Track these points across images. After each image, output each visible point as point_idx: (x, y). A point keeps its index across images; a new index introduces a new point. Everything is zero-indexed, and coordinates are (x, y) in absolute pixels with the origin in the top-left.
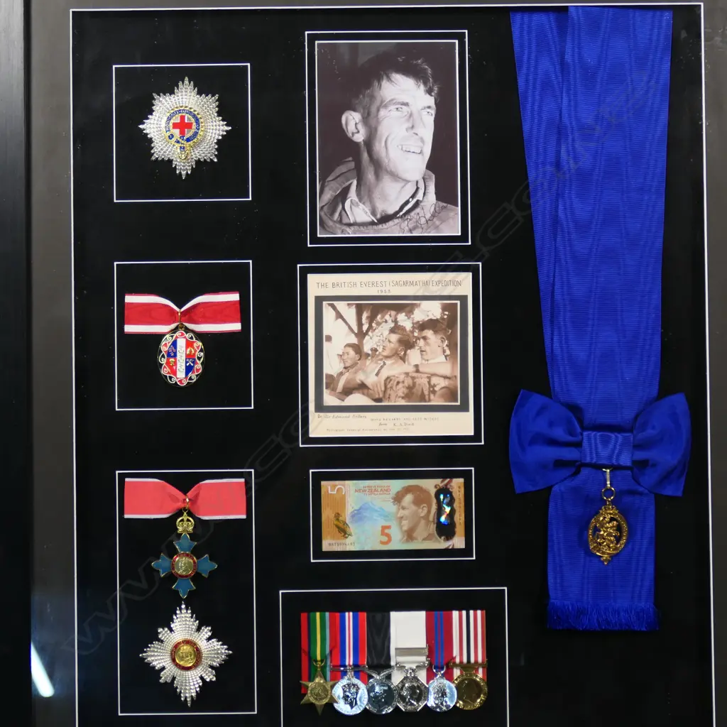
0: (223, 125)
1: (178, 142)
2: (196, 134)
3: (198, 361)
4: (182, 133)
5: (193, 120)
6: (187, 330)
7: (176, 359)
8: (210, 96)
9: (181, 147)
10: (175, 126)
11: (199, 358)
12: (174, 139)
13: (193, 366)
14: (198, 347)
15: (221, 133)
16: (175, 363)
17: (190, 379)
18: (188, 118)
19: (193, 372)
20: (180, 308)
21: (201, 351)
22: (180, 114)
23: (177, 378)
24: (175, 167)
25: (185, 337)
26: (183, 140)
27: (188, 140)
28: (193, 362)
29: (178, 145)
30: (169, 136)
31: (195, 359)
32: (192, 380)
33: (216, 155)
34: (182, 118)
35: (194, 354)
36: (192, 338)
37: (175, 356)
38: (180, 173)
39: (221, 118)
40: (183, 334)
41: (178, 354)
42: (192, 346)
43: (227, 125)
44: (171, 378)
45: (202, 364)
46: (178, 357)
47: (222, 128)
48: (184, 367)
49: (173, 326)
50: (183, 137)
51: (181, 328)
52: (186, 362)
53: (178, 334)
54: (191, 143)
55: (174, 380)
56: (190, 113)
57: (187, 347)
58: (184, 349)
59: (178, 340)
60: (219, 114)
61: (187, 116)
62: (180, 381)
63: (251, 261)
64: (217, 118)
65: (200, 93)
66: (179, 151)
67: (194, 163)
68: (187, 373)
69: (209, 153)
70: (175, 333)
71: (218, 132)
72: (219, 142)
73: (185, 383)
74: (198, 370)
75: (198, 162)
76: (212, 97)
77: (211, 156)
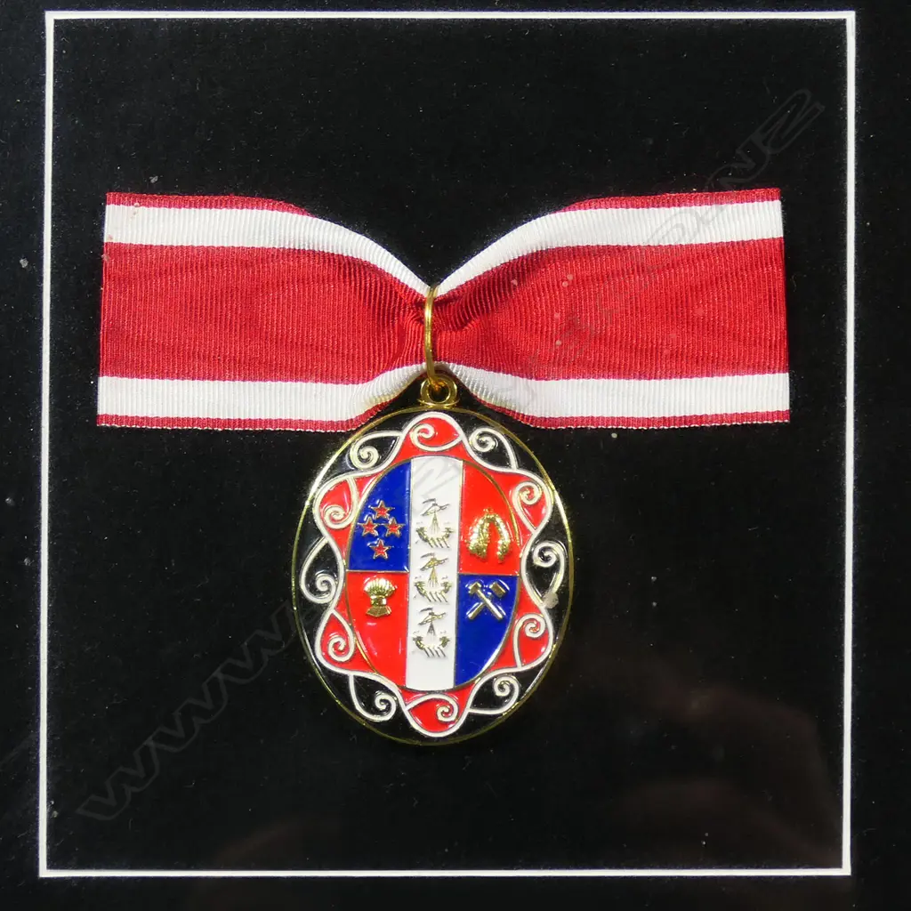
3: (533, 595)
6: (471, 410)
7: (401, 581)
11: (541, 578)
13: (504, 623)
14: (535, 511)
16: (399, 599)
17: (487, 697)
19: (506, 660)
20: (432, 279)
21: (553, 532)
23: (408, 694)
25: (458, 451)
28: (506, 601)
31: (512, 581)
32: (499, 702)
35: (512, 553)
36: (498, 456)
37: (398, 558)
40: (444, 433)
41: (417, 550)
42: (503, 509)
44: (368, 690)
45: (556, 613)
46: (416, 569)
48: (448, 627)
49: (390, 383)
51: (438, 396)
52: (465, 600)
53: (414, 431)
55: (389, 703)
57: (468, 516)
58: (452, 518)
59: (417, 465)
62: (426, 710)
63: (849, 17)
68: (467, 664)
70: (397, 423)
73: (453, 720)
74: (530, 647)
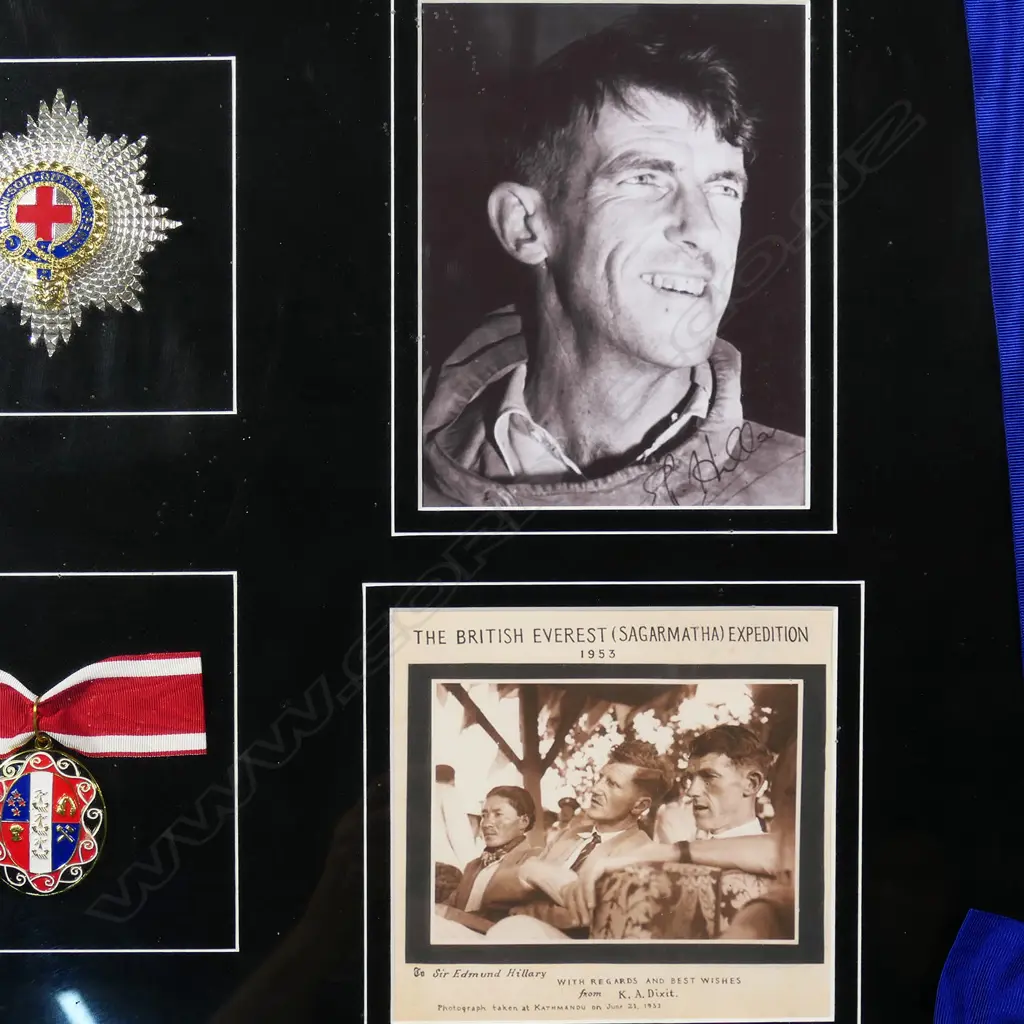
0: (158, 217)
1: (32, 257)
2: (81, 237)
3: (87, 831)
4: (44, 233)
5: (74, 200)
6: (58, 750)
7: (26, 826)
8: (123, 140)
9: (39, 271)
10: (24, 214)
11: (91, 824)
12: (21, 249)
13: (75, 844)
14: (87, 795)
15: (153, 236)
16: (25, 834)
17: (67, 875)
18: (61, 195)
19: (76, 859)
20: (39, 693)
21: (96, 804)
22: (37, 185)
23: (32, 875)
24: (28, 325)
25: (52, 769)
26: (45, 250)
27: (59, 252)
28: (75, 835)
29: (32, 266)
30: (7, 242)
31: (77, 826)
32: (73, 878)
33: (139, 296)
34: (44, 194)
35: (77, 813)
36: (70, 771)
37: (24, 815)
38: (41, 342)
39: (152, 197)
40: (45, 761)
41: (33, 812)
42: (72, 792)
43: (170, 216)
44: (13, 873)
45: (98, 838)
46: (33, 821)
47: (155, 223)
48: (48, 846)
49: (20, 739)
50: (47, 243)
51: (43, 745)
52: (55, 834)
53: (31, 760)
54: (69, 260)
55: (23, 877)
56: (67, 181)
58: (49, 799)
59: (34, 776)
60: (148, 186)
61: (57, 187)
62: (40, 882)
63: (234, 574)
64: (143, 198)
65: (95, 132)
66: (36, 281)
67: (77, 316)
68: (57, 860)
69: (121, 289)
70: (22, 757)
71: (143, 234)
72: (147, 261)
73: (51, 888)
74: (87, 854)
75: (91, 313)
76: (130, 142)
77: (127, 296)
